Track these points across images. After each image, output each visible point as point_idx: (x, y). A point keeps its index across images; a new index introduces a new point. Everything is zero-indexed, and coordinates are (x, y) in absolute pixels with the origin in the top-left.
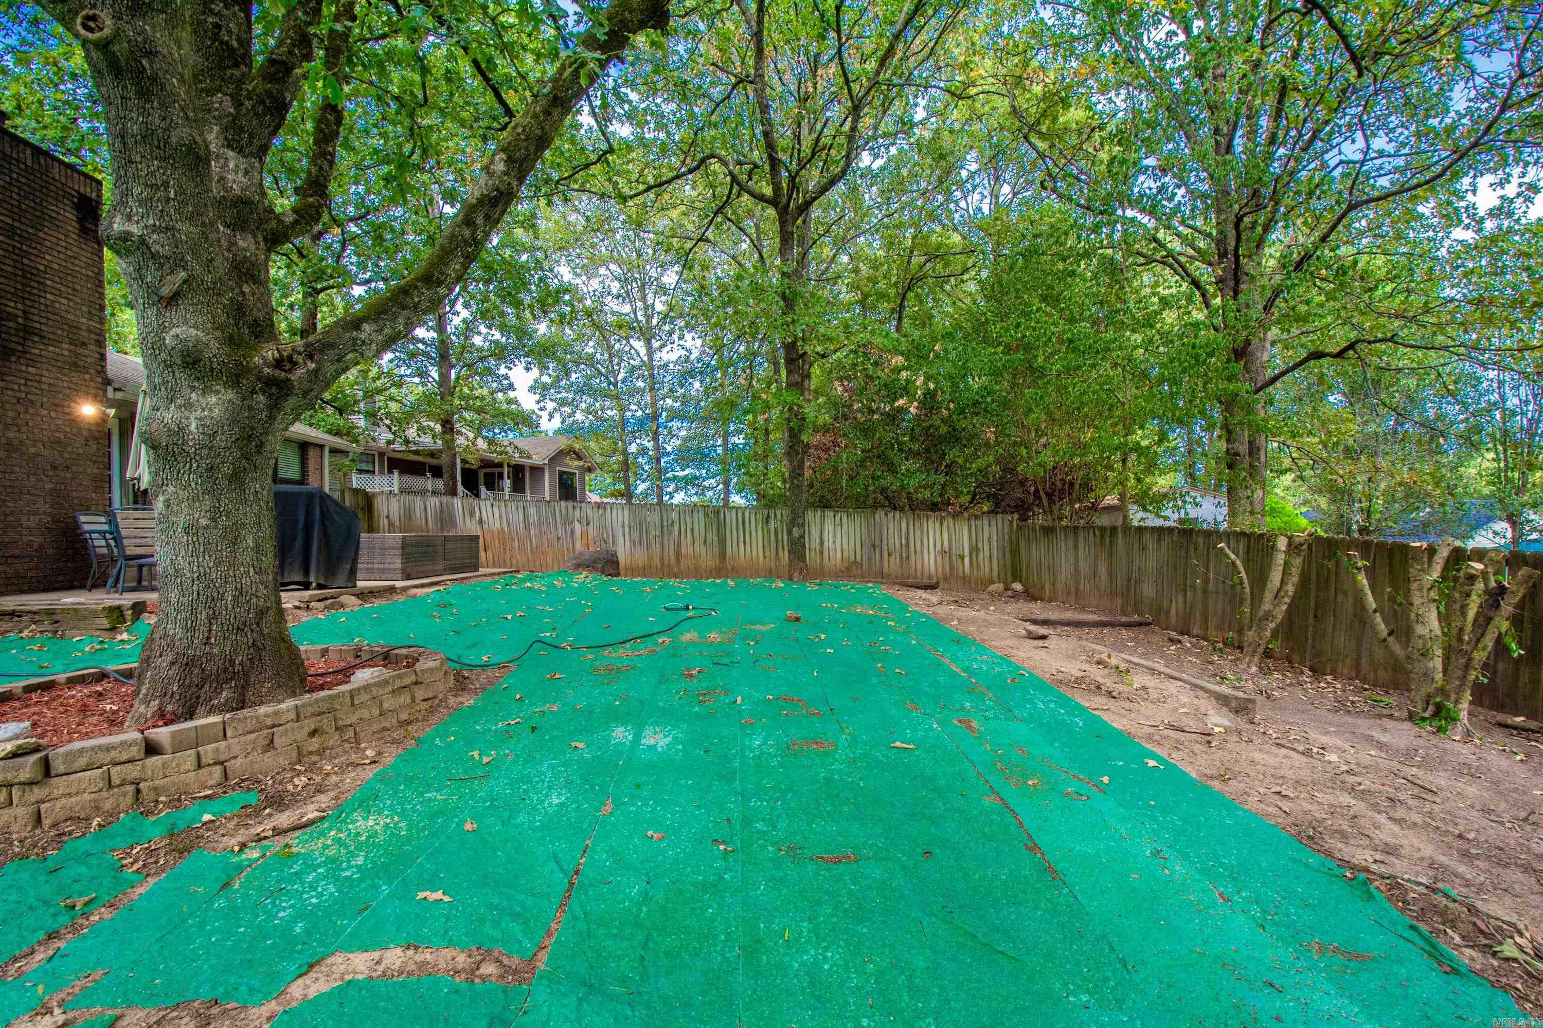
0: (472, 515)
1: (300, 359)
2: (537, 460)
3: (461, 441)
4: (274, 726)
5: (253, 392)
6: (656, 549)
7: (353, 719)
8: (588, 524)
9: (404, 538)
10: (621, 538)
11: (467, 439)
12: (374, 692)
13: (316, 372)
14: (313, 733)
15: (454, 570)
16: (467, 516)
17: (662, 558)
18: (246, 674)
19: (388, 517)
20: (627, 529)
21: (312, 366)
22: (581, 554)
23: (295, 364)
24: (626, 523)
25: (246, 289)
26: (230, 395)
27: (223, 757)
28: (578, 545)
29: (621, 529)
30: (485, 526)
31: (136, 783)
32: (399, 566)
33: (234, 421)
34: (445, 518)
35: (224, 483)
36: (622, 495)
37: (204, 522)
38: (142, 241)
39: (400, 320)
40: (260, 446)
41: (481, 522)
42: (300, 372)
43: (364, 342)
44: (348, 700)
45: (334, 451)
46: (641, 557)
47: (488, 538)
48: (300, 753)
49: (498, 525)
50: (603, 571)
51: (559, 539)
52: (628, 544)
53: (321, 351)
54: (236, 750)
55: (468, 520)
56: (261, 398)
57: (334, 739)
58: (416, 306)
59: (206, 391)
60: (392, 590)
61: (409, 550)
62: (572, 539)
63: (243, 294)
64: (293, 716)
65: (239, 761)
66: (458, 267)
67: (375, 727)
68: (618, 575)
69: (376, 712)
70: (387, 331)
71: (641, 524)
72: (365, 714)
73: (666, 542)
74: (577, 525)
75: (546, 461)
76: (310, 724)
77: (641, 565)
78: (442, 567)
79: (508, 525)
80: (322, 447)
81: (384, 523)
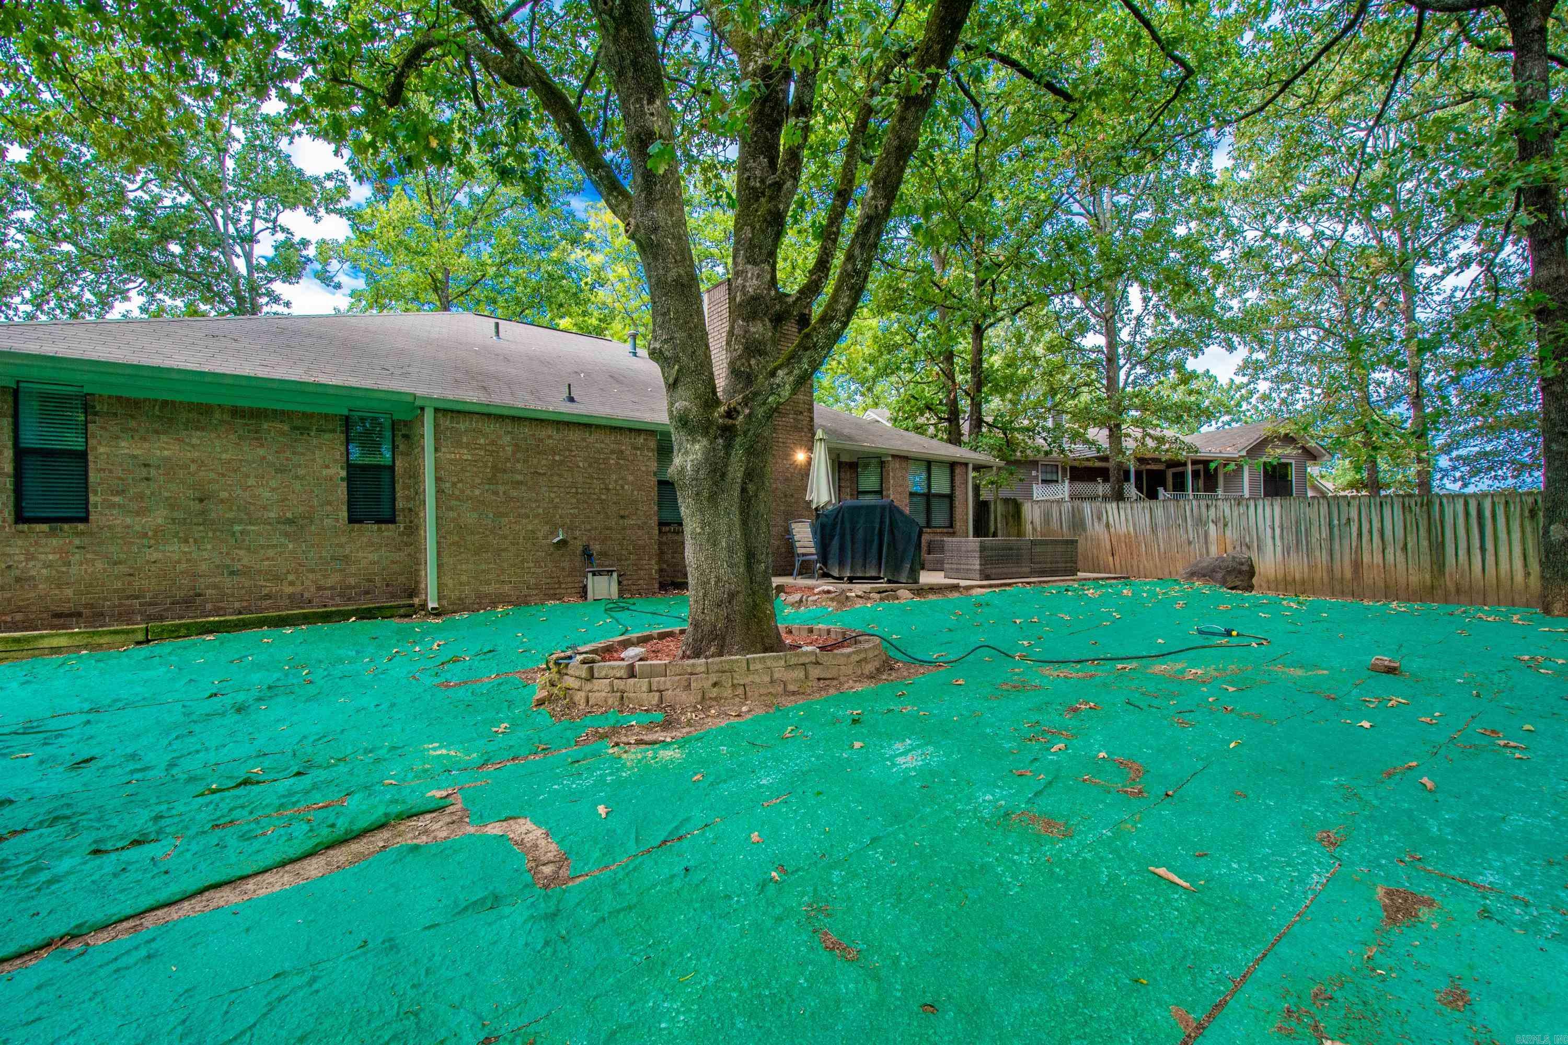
0: (1099, 519)
1: (739, 408)
2: (1230, 452)
3: (1129, 444)
4: (691, 674)
5: (716, 438)
6: (1322, 557)
7: (747, 680)
8: (1225, 525)
9: (981, 542)
10: (1269, 541)
11: (1136, 440)
12: (769, 664)
13: (750, 415)
14: (715, 685)
15: (1042, 573)
16: (1096, 520)
17: (1331, 570)
18: (724, 638)
19: (1032, 522)
20: (1278, 531)
21: (747, 411)
22: (1200, 562)
23: (738, 413)
24: (1277, 523)
25: (753, 362)
26: (705, 442)
27: (662, 688)
28: (1214, 550)
29: (1269, 531)
30: (1112, 530)
31: (623, 692)
32: (978, 567)
33: (707, 459)
34: (1078, 523)
35: (705, 503)
36: (1365, 486)
37: (698, 530)
38: (661, 351)
39: (805, 360)
40: (723, 475)
41: (1108, 525)
42: (741, 417)
43: (778, 385)
44: (745, 665)
45: (978, 467)
46: (1298, 566)
47: (1115, 543)
48: (703, 698)
49: (1124, 529)
50: (1224, 583)
51: (1190, 543)
52: (1279, 549)
53: (752, 400)
54: (668, 685)
55: (1096, 524)
56: (720, 441)
57: (728, 693)
58: (815, 345)
59: (694, 441)
60: (956, 587)
61: (989, 553)
62: (1206, 542)
63: (750, 365)
64: (703, 669)
65: (670, 692)
66: (846, 300)
67: (762, 691)
68: (1250, 588)
69: (767, 679)
70: (796, 372)
71: (1298, 522)
72: (757, 679)
73: (1337, 546)
74: (1212, 527)
75: (1244, 453)
76: (714, 678)
77: (1298, 576)
78: (1028, 570)
79: (1135, 529)
80: (966, 465)
81: (1029, 527)
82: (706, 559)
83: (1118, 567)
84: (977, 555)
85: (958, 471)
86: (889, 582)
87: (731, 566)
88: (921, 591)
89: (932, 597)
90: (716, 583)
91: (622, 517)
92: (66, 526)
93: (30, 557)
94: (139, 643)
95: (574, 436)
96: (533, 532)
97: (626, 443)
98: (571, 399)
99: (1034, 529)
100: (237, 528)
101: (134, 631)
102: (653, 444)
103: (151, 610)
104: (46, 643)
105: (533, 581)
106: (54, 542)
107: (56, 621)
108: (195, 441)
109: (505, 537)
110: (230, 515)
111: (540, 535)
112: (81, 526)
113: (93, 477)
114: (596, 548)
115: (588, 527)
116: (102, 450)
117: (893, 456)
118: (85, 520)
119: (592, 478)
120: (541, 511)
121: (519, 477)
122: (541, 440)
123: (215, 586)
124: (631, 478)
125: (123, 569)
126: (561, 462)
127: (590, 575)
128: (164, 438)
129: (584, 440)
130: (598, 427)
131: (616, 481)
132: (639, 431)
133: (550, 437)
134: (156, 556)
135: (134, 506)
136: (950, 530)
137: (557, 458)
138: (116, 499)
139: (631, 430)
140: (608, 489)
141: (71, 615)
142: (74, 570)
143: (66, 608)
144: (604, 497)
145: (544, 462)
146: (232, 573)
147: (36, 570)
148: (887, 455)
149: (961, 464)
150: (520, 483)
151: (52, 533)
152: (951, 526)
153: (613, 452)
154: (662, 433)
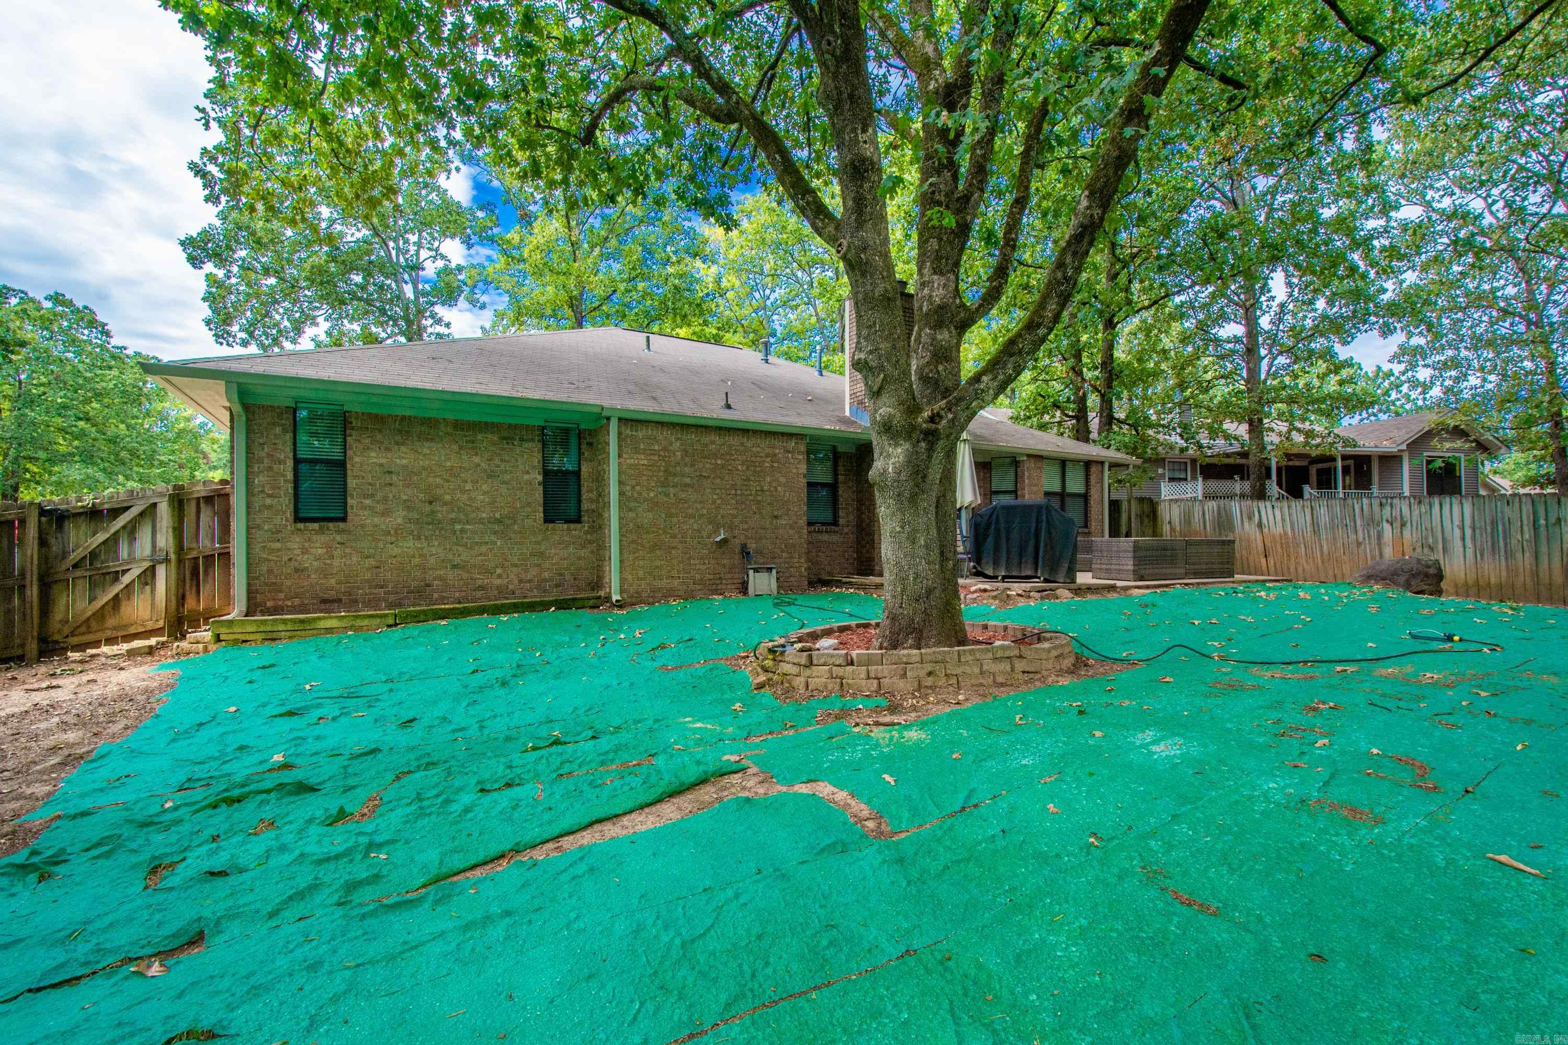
0: (1250, 518)
1: (942, 413)
2: (1387, 447)
3: (1271, 439)
4: (907, 663)
5: (918, 442)
6: (1524, 561)
7: (959, 671)
8: (1403, 525)
9: (1135, 542)
10: (1458, 543)
11: (1280, 434)
12: (978, 656)
13: (953, 419)
14: (930, 674)
15: (1197, 574)
16: (1246, 520)
17: (1536, 574)
18: (921, 631)
19: (1170, 522)
20: (1468, 532)
21: (950, 416)
22: (1378, 564)
23: (941, 417)
24: (1468, 522)
26: (907, 445)
27: (880, 675)
28: (1388, 552)
29: (1457, 532)
30: (1266, 530)
31: (842, 678)
32: (1131, 568)
33: (909, 462)
34: (1224, 521)
35: (906, 503)
36: (1552, 483)
37: (898, 529)
38: (865, 362)
39: (1009, 366)
41: (1260, 525)
42: (944, 422)
43: (983, 390)
44: (956, 657)
45: (1114, 465)
46: (1494, 570)
47: (1268, 544)
48: (920, 685)
49: (1280, 529)
50: (1407, 586)
51: (1359, 544)
52: (1470, 552)
53: (956, 405)
54: (886, 673)
55: (1246, 524)
56: (923, 444)
57: (942, 682)
58: (1020, 352)
59: (897, 445)
60: (1113, 588)
61: (1143, 554)
62: (1379, 544)
64: (918, 659)
65: (887, 680)
67: (974, 681)
68: (1439, 592)
69: (977, 670)
70: (1000, 377)
71: (1494, 523)
72: (968, 670)
73: (1544, 549)
74: (1387, 527)
75: (1404, 447)
76: (929, 667)
77: (1493, 580)
78: (1183, 571)
79: (1293, 529)
80: (1102, 463)
82: (905, 556)
83: (1272, 569)
84: (1131, 555)
85: (1094, 469)
86: (1046, 581)
87: (929, 563)
88: (1079, 591)
89: (1090, 597)
90: (915, 579)
91: (776, 517)
92: (331, 525)
93: (305, 551)
94: (389, 626)
95: (734, 441)
96: (698, 531)
97: (779, 447)
98: (728, 407)
99: (1172, 529)
100: (458, 527)
101: (386, 616)
102: (803, 448)
103: (392, 598)
104: (323, 624)
105: (698, 577)
106: (323, 538)
107: (323, 606)
108: (426, 451)
109: (674, 536)
110: (453, 516)
111: (705, 534)
112: (341, 525)
113: (352, 483)
114: (752, 546)
115: (746, 526)
116: (357, 459)
117: (1029, 456)
118: (344, 519)
119: (748, 480)
120: (705, 512)
121: (688, 480)
122: (706, 445)
123: (440, 578)
124: (783, 480)
125: (372, 562)
126: (723, 466)
127: (751, 572)
128: (403, 449)
129: (742, 444)
130: (755, 432)
131: (770, 483)
132: (791, 435)
133: (713, 442)
134: (396, 551)
135: (380, 508)
136: (1086, 530)
137: (719, 462)
138: (368, 502)
139: (783, 434)
140: (762, 491)
141: (334, 601)
142: (336, 563)
143: (332, 594)
144: (759, 498)
145: (708, 466)
146: (454, 567)
147: (307, 561)
148: (1022, 454)
149: (1097, 462)
150: (687, 485)
151: (321, 531)
152: (1086, 526)
153: (767, 456)
154: (812, 437)
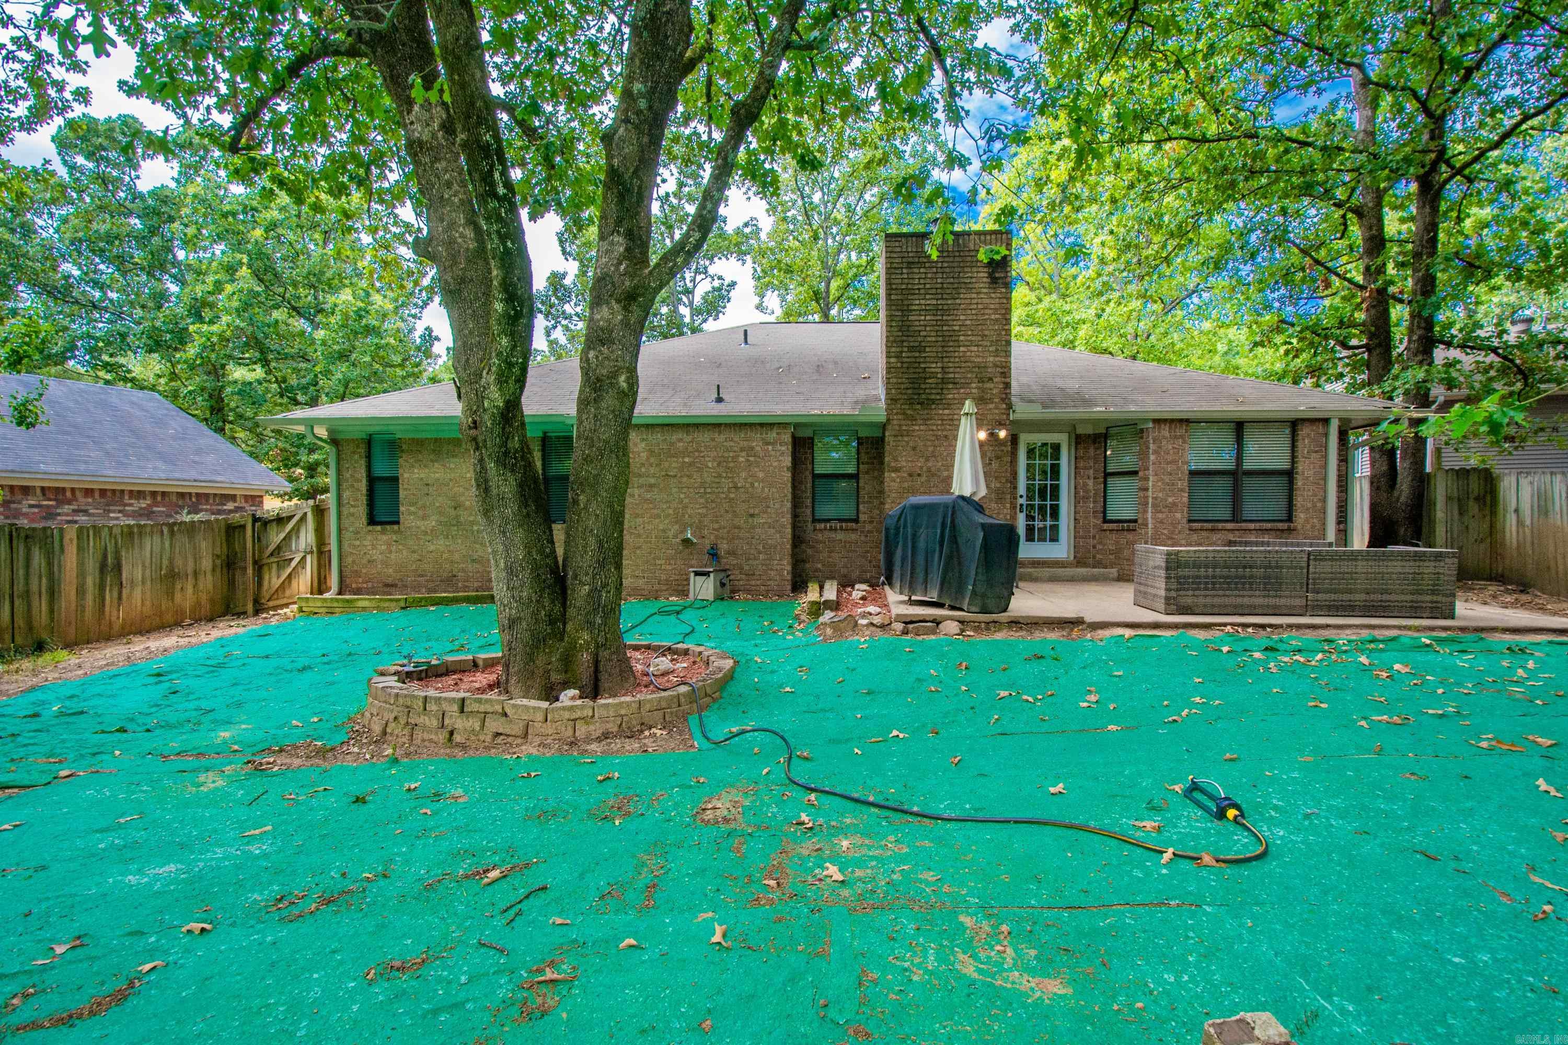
32: (1162, 593)
61: (1189, 571)
78: (1299, 602)
80: (1326, 421)
81: (1511, 519)
84: (1162, 573)
91: (752, 516)
92: (388, 527)
93: (374, 547)
94: (403, 608)
95: (704, 437)
96: (664, 531)
97: (756, 440)
98: (719, 400)
99: (1520, 523)
100: (475, 528)
101: (399, 600)
102: (787, 438)
103: (431, 585)
104: (361, 604)
105: (663, 577)
106: (385, 538)
107: (386, 589)
108: (452, 466)
109: (639, 536)
110: (472, 518)
111: (671, 534)
112: (396, 527)
113: (402, 494)
114: (724, 547)
115: (716, 526)
116: (406, 475)
117: (1157, 421)
118: (398, 523)
119: (720, 476)
120: (671, 511)
121: (652, 481)
122: (672, 444)
123: (463, 570)
124: (761, 475)
125: (416, 556)
126: (691, 464)
127: (692, 575)
128: (436, 465)
129: (713, 440)
131: (746, 479)
132: (771, 425)
133: (681, 440)
134: (432, 548)
135: (421, 513)
136: (1285, 526)
137: (687, 460)
138: (412, 509)
139: (762, 425)
140: (736, 488)
141: (392, 586)
142: (393, 556)
143: (390, 581)
144: (732, 496)
145: (674, 465)
146: (473, 561)
147: (376, 555)
148: (1146, 420)
149: (1313, 421)
150: (651, 486)
151: (383, 532)
152: (1290, 519)
153: (742, 450)
154: (797, 426)
